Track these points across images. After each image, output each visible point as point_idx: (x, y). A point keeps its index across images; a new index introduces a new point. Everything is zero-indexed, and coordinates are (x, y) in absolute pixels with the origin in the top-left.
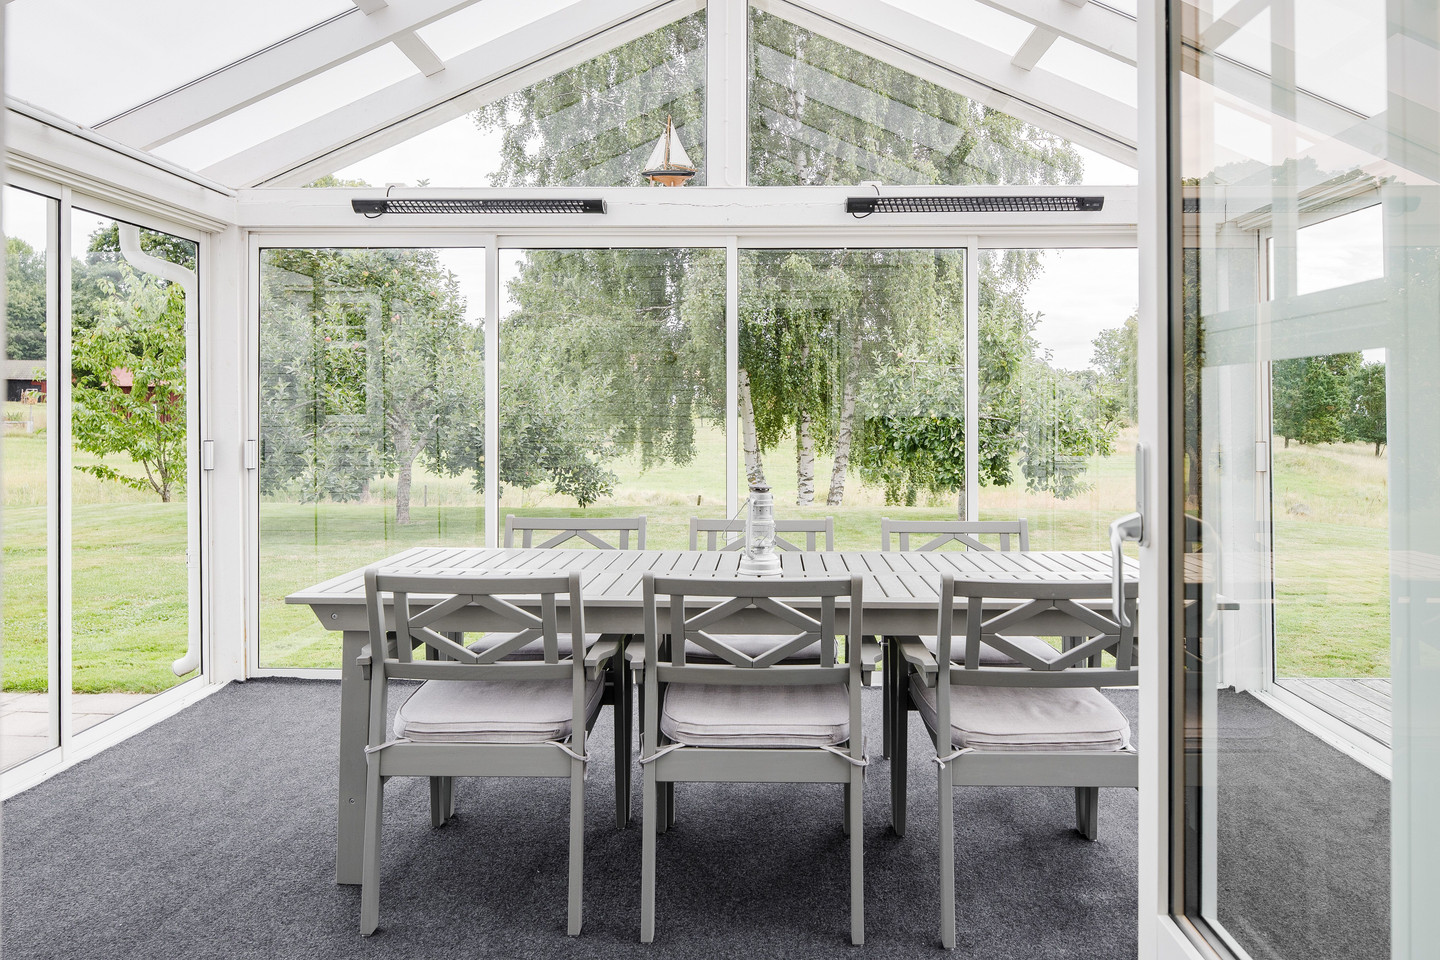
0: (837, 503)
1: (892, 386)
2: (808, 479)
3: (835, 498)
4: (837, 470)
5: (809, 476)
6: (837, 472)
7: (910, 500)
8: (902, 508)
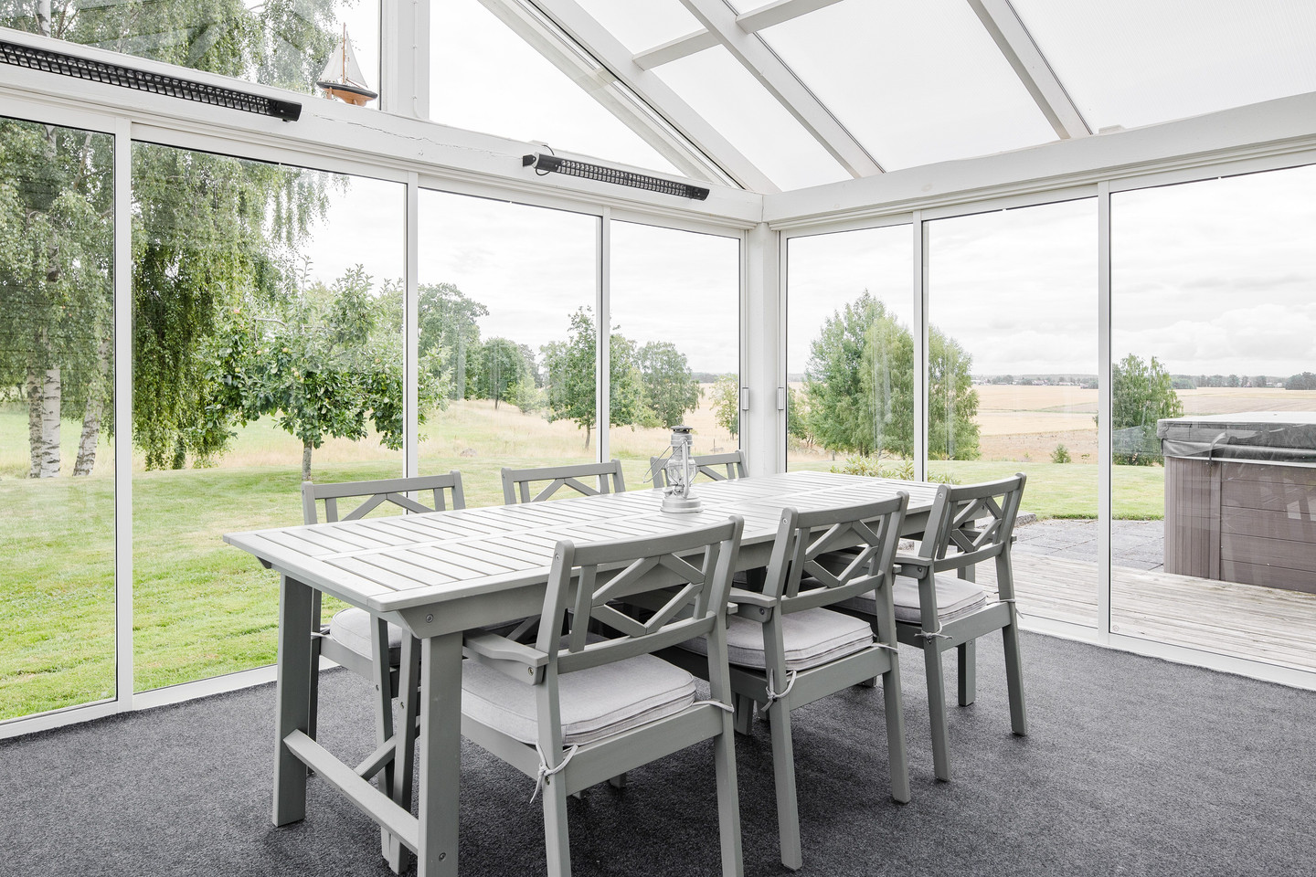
0: (88, 472)
1: (236, 343)
2: (53, 447)
3: (85, 467)
4: (88, 435)
5: (54, 444)
6: (88, 437)
7: (178, 462)
8: (169, 473)
